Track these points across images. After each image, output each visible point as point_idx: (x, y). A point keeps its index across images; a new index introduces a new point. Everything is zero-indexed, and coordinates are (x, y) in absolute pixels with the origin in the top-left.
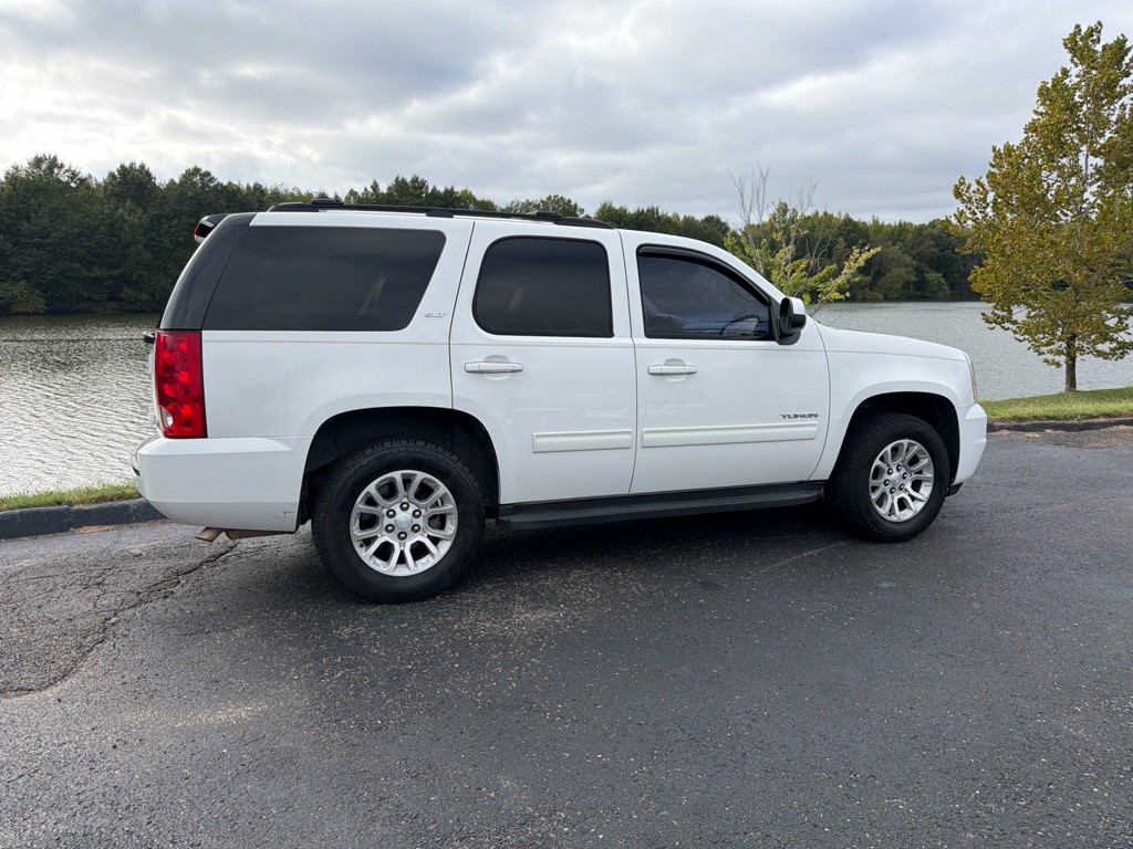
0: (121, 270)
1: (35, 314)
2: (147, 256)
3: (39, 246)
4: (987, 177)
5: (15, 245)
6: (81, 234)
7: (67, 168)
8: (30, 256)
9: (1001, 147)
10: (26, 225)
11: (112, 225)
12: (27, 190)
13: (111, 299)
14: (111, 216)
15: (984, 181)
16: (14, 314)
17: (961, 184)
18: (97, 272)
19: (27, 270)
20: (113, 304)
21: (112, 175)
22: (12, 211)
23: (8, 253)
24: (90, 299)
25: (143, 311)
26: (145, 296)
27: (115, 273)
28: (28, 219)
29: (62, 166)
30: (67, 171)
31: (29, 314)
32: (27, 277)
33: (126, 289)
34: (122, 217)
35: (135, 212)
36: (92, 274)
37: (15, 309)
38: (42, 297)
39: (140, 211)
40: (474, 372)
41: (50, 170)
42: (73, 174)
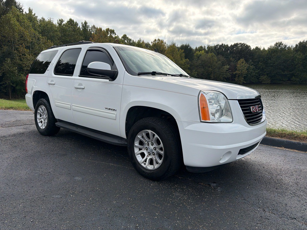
0: (293, 72)
1: (267, 84)
2: (301, 68)
3: (272, 66)
5: (266, 66)
7: (284, 44)
8: (269, 69)
10: (269, 60)
11: (293, 59)
12: (272, 52)
13: (288, 80)
14: (293, 57)
16: (263, 84)
18: (286, 73)
19: (268, 73)
20: (289, 82)
21: (297, 45)
23: (264, 68)
24: (283, 80)
26: (298, 79)
27: (291, 73)
29: (282, 45)
31: (266, 84)
32: (267, 75)
33: (293, 77)
34: (296, 57)
35: (300, 55)
36: (284, 73)
37: (263, 82)
38: (270, 79)
39: (302, 54)
40: (49, 84)
41: (279, 46)
42: (286, 46)
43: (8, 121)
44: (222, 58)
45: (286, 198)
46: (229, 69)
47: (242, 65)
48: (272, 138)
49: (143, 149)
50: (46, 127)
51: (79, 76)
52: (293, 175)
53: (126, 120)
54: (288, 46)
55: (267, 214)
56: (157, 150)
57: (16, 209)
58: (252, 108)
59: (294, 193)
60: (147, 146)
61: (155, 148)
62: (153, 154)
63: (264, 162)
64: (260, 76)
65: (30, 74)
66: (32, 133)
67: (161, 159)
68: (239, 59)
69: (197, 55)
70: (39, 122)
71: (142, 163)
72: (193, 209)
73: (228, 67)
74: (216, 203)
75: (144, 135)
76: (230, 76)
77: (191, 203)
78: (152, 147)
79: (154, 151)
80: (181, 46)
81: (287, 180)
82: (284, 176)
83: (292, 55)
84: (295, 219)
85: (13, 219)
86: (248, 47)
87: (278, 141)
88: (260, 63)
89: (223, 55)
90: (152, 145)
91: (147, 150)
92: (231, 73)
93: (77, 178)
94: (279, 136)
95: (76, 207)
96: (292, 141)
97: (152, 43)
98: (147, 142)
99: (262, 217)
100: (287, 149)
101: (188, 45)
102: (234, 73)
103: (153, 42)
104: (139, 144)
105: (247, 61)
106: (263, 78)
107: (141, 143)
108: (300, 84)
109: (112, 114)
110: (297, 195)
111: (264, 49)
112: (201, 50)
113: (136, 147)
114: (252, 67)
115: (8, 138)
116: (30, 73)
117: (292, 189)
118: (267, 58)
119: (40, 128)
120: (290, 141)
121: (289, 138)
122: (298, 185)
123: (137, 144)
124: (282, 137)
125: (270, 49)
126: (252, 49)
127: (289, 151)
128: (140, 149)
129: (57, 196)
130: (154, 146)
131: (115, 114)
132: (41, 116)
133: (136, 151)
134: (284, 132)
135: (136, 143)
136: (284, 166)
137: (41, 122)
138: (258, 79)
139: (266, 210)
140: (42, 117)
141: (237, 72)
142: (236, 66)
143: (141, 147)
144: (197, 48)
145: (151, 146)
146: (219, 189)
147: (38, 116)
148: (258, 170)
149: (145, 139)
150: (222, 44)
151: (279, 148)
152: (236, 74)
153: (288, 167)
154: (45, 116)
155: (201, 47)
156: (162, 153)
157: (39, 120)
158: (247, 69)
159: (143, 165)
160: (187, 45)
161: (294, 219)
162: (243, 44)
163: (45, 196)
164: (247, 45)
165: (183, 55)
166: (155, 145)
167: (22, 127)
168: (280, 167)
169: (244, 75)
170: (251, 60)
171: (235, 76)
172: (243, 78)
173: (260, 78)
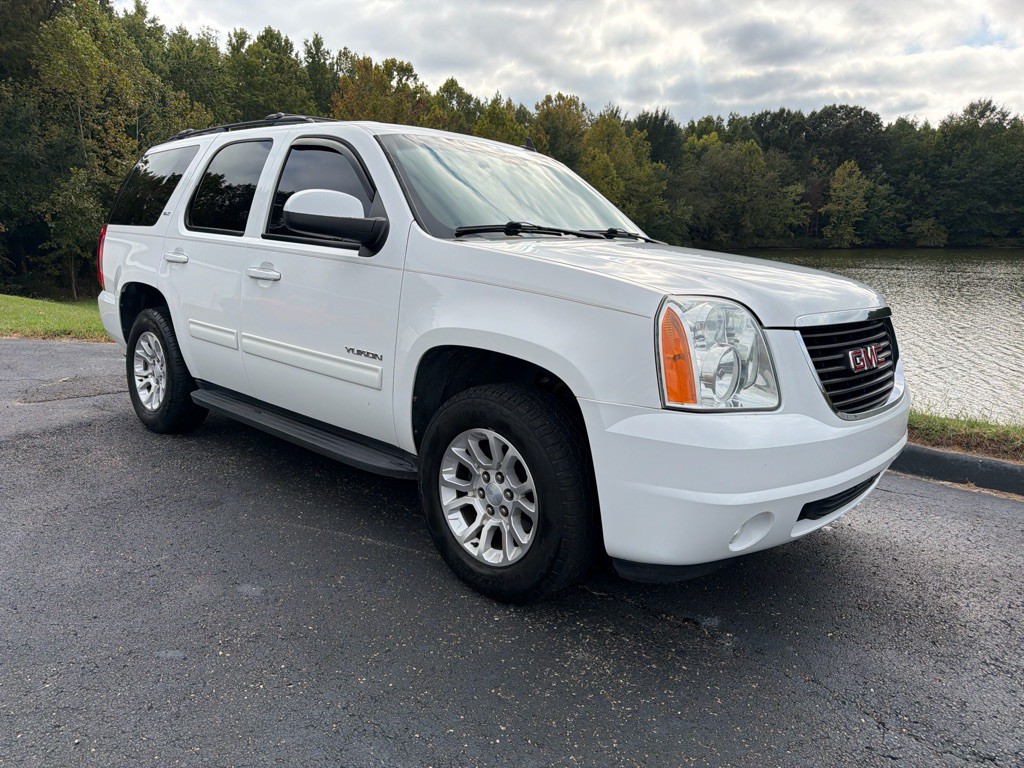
1: (935, 247)
3: (953, 186)
5: (933, 186)
6: (995, 173)
7: (998, 110)
8: (943, 196)
10: (946, 167)
12: (954, 136)
13: (1009, 236)
16: (920, 247)
18: (1003, 208)
19: (938, 208)
20: (1012, 240)
22: (937, 156)
23: (926, 193)
24: (990, 235)
28: (950, 163)
29: (993, 109)
30: (997, 113)
31: (931, 248)
32: (937, 215)
36: (998, 211)
37: (921, 242)
38: (945, 232)
40: (169, 261)
41: (982, 114)
42: (1004, 115)
43: (46, 379)
44: (780, 159)
45: (966, 677)
46: (804, 197)
47: (849, 183)
48: (935, 449)
49: (470, 494)
50: (163, 405)
51: (264, 237)
52: (997, 591)
53: (415, 392)
54: (1011, 117)
55: (893, 737)
56: (515, 499)
57: (30, 699)
58: (853, 354)
59: (997, 660)
60: (484, 485)
61: (508, 490)
62: (502, 513)
63: (900, 539)
64: (911, 220)
65: (111, 227)
66: (117, 423)
67: (528, 532)
68: (840, 162)
69: (693, 147)
70: (142, 388)
71: (465, 542)
72: (630, 712)
73: (800, 188)
74: (713, 694)
75: (473, 445)
76: (805, 220)
77: (625, 689)
78: (498, 488)
79: (506, 502)
80: (639, 118)
81: (973, 609)
82: (964, 592)
84: (992, 759)
85: (18, 733)
86: (871, 119)
87: (955, 460)
88: (912, 175)
89: (784, 149)
90: (501, 481)
91: (483, 497)
92: (810, 212)
93: (245, 588)
94: (960, 444)
95: (230, 693)
96: (1005, 461)
97: (537, 107)
98: (481, 471)
99: (872, 749)
100: (986, 491)
101: (664, 114)
102: (822, 210)
103: (543, 104)
104: (457, 476)
105: (865, 167)
106: (922, 226)
107: (464, 473)
109: (368, 371)
110: (1006, 667)
111: (927, 127)
112: (708, 133)
113: (448, 485)
114: (884, 189)
115: (37, 442)
116: (111, 223)
117: (990, 644)
118: (938, 159)
119: (145, 407)
120: (996, 462)
121: (994, 452)
122: (1013, 629)
123: (448, 475)
124: (968, 447)
125: (945, 126)
126: (885, 125)
127: (991, 496)
128: (460, 494)
129: (170, 654)
130: (505, 486)
131: (376, 370)
132: (146, 368)
133: (448, 498)
134: (975, 431)
135: (446, 473)
136: (971, 557)
137: (149, 387)
138: (903, 229)
139: (891, 722)
140: (150, 371)
141: (830, 206)
142: (829, 187)
143: (462, 484)
144: (693, 122)
145: (497, 485)
146: (728, 641)
147: (138, 368)
148: (873, 569)
149: (475, 460)
150: (782, 111)
151: (957, 486)
152: (828, 215)
153: (984, 558)
154: (158, 366)
155: (709, 120)
156: (532, 509)
157: (141, 380)
158: (866, 198)
159: (468, 546)
160: (660, 114)
161: (987, 762)
162: (855, 108)
163: (130, 652)
164: (866, 112)
165: (647, 147)
166: (510, 482)
167: (90, 401)
168: (953, 560)
169: (855, 216)
170: (880, 166)
171: (823, 220)
172: (851, 229)
173: (911, 226)
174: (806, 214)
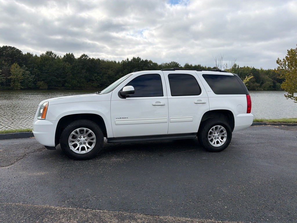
0: (65, 79)
1: (45, 89)
2: (71, 75)
3: (46, 73)
4: (286, 58)
5: (41, 72)
6: (56, 70)
8: (44, 75)
9: (289, 50)
11: (63, 68)
12: (44, 59)
13: (62, 86)
14: (63, 66)
15: (285, 59)
16: (41, 89)
17: (278, 60)
18: (60, 79)
19: (44, 78)
20: (63, 87)
21: (65, 56)
22: (41, 64)
23: (40, 74)
24: (58, 86)
25: (69, 89)
26: (70, 85)
27: (63, 80)
28: (45, 67)
29: (53, 53)
30: (54, 55)
32: (43, 80)
33: (66, 83)
34: (66, 66)
35: (68, 65)
36: (58, 80)
37: (41, 88)
38: (47, 85)
39: (70, 64)
41: (50, 55)
42: (56, 55)
46: (2, 73)
47: (16, 70)
54: (57, 56)
64: (37, 81)
68: (12, 63)
73: (1, 70)
76: (4, 80)
83: (62, 65)
86: (19, 52)
88: (34, 69)
92: (5, 78)
102: (9, 78)
105: (21, 66)
106: (40, 83)
108: (72, 89)
111: (36, 56)
114: (28, 72)
118: (41, 65)
125: (42, 56)
126: (24, 54)
138: (35, 84)
141: (11, 77)
142: (10, 70)
152: (11, 79)
158: (23, 75)
162: (13, 48)
164: (17, 49)
169: (20, 80)
170: (25, 66)
171: (9, 81)
172: (19, 84)
173: (37, 83)
174: (3, 78)
